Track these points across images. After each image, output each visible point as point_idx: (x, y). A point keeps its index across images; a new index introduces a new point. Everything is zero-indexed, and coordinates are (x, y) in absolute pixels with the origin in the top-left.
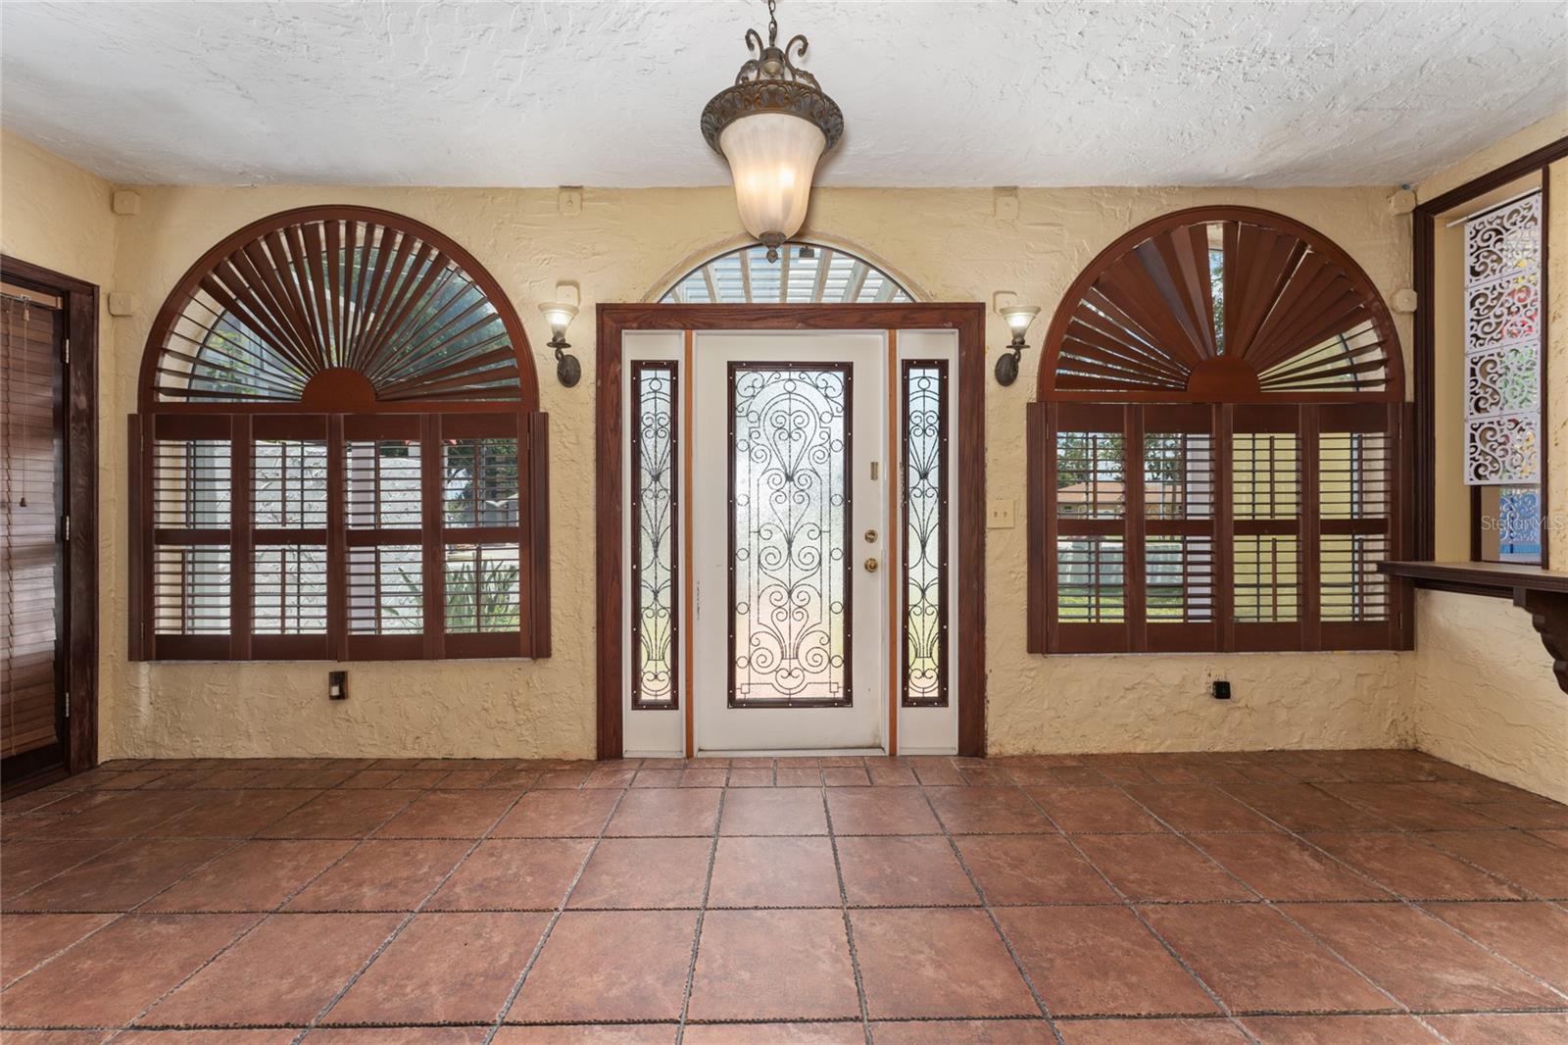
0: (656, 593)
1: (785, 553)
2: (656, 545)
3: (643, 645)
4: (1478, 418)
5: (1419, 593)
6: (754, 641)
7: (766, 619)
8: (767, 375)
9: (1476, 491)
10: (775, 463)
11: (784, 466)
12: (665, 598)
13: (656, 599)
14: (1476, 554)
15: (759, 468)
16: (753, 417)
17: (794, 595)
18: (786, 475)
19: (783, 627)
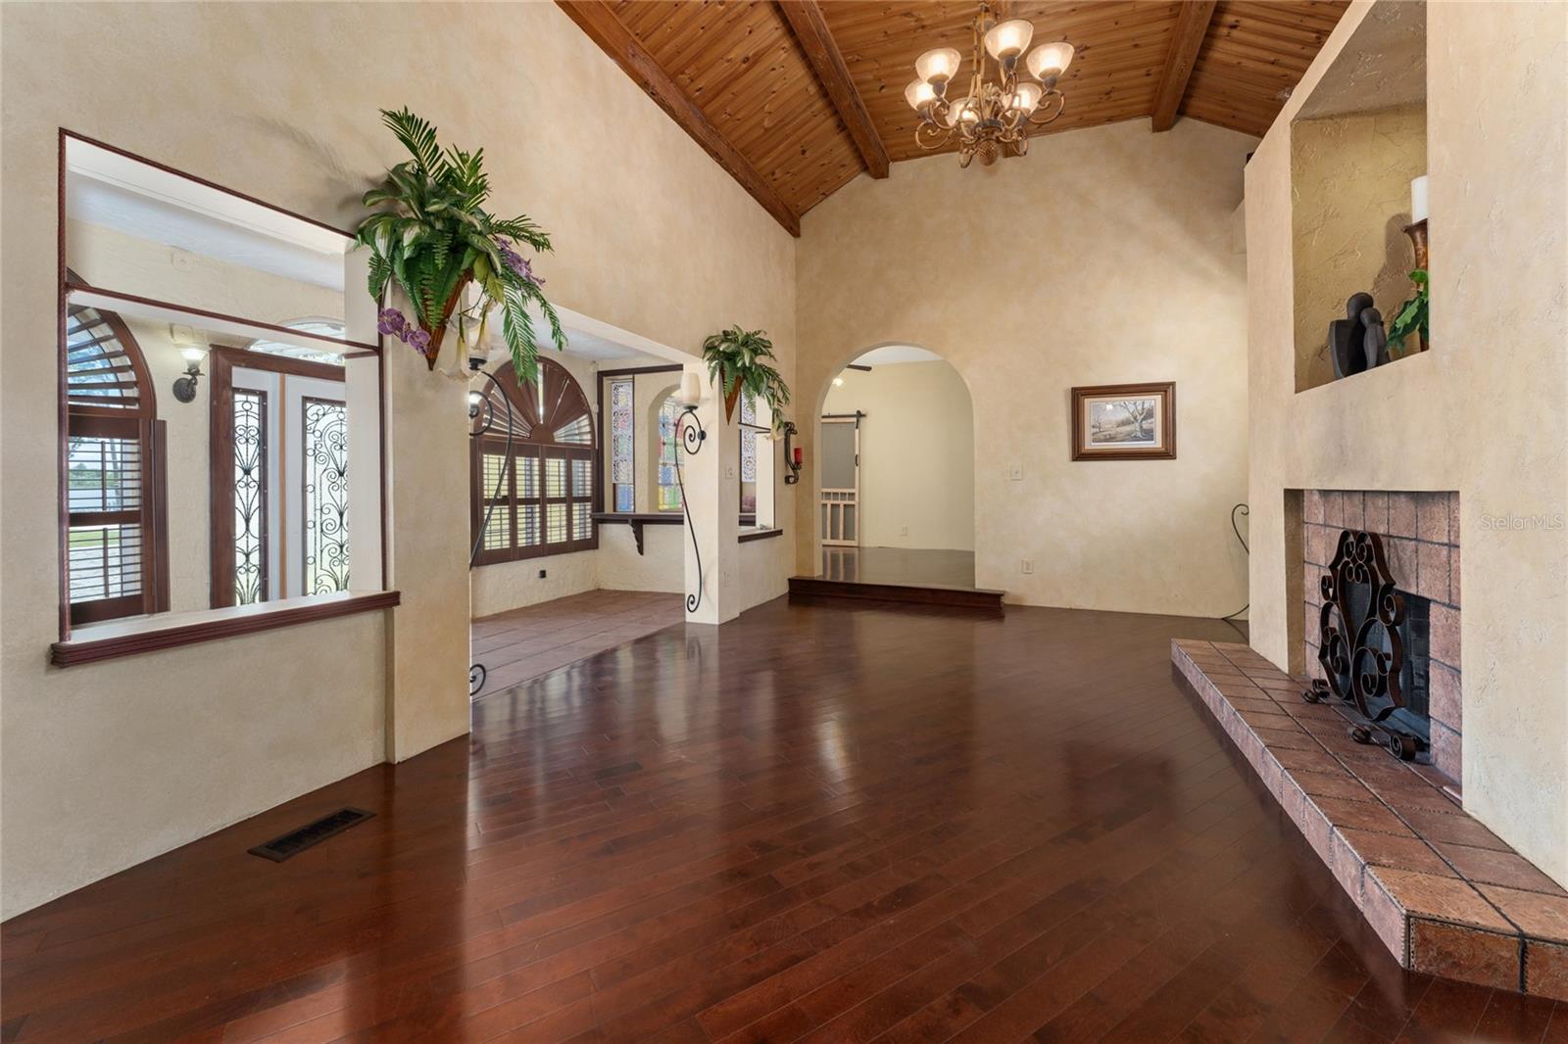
0: (247, 555)
1: (338, 523)
2: (247, 520)
3: (237, 596)
4: (616, 458)
5: (600, 525)
6: (319, 581)
7: (326, 566)
8: (327, 407)
9: (614, 485)
10: (332, 465)
11: (337, 465)
12: (255, 558)
13: (247, 560)
14: (615, 510)
15: (320, 468)
16: (317, 434)
17: (344, 549)
18: (339, 472)
19: (337, 570)
